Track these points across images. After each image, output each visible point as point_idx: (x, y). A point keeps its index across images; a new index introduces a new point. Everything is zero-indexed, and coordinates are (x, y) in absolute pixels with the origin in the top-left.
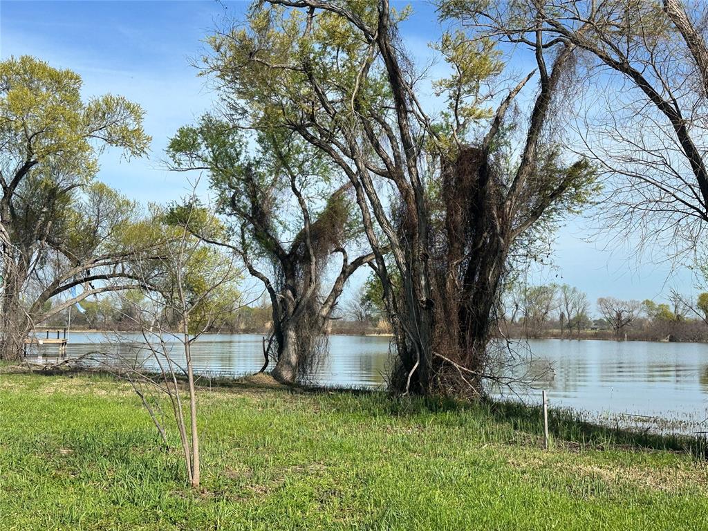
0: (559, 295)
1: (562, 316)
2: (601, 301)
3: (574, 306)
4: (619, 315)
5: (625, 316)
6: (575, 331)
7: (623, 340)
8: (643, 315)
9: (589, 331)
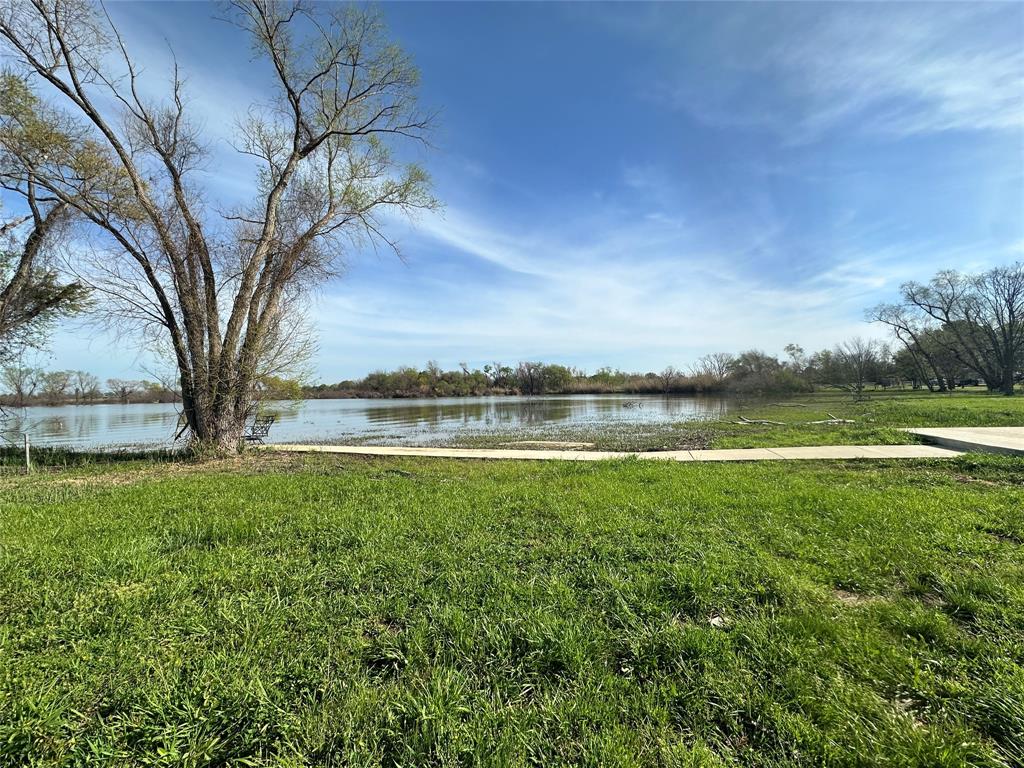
0: (75, 377)
1: (77, 390)
2: (110, 381)
3: (88, 384)
4: (123, 389)
5: (128, 390)
6: (89, 400)
7: (126, 402)
8: (141, 389)
9: (101, 399)
